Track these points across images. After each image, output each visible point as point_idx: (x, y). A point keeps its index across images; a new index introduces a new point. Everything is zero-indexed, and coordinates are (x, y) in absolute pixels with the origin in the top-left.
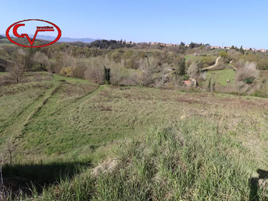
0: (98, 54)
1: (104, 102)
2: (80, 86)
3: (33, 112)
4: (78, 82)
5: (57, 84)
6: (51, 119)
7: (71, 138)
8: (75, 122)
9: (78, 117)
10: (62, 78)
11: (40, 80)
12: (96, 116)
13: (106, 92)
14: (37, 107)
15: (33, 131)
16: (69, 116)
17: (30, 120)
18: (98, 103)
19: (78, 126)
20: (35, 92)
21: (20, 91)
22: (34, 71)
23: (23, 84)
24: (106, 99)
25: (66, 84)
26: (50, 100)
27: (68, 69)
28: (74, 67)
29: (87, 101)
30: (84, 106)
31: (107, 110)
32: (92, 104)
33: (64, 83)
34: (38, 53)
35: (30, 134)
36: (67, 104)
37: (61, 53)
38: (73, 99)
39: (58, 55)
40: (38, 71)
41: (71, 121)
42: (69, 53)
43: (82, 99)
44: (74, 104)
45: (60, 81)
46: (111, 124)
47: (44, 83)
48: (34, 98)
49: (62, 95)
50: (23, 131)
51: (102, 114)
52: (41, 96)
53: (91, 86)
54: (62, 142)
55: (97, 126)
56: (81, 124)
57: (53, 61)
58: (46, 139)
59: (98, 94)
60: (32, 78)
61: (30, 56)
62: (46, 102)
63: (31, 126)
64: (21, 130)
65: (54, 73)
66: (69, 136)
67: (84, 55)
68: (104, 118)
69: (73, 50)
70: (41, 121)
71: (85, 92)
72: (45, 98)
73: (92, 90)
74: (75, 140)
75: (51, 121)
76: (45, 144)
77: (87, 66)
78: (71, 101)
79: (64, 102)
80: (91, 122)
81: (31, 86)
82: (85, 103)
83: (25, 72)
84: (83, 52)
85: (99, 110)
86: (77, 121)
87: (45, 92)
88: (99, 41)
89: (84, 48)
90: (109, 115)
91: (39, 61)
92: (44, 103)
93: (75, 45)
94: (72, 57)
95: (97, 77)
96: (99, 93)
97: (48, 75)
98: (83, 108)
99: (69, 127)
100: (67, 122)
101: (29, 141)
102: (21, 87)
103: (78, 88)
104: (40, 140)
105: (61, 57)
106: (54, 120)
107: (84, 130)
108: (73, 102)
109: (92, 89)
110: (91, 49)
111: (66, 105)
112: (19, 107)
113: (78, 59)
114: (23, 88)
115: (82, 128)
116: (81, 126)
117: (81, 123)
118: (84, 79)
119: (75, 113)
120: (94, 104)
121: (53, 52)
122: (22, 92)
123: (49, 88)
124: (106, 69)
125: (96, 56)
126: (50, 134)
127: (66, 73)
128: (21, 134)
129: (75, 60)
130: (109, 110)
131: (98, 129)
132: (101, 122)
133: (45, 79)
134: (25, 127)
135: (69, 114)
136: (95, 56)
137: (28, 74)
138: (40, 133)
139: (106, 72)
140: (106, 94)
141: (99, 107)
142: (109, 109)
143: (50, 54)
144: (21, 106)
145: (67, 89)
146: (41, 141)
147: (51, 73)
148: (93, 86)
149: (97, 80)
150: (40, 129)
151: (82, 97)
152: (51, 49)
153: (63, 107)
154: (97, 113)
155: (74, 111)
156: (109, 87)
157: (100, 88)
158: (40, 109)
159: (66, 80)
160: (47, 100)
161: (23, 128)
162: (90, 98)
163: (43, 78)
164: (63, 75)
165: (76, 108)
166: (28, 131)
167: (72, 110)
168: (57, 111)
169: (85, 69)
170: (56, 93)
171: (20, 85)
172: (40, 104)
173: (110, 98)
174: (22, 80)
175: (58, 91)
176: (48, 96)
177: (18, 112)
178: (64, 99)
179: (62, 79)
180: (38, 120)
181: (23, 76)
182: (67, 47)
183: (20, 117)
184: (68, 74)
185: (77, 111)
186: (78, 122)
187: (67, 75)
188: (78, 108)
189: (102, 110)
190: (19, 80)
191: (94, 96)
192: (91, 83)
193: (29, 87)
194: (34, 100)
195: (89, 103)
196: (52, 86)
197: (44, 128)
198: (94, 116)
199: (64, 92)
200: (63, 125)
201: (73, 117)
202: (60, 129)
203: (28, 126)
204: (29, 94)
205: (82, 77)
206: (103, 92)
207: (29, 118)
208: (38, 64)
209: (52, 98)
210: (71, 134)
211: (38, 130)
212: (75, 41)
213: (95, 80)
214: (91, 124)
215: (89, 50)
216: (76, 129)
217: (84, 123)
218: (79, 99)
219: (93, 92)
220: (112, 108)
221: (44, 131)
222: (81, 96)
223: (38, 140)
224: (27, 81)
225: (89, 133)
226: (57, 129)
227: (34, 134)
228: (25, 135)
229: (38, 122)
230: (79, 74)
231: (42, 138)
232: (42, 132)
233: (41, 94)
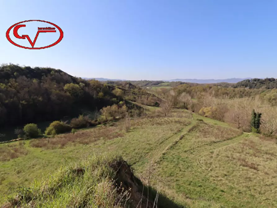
0: (245, 95)
1: (247, 155)
2: (218, 129)
3: (171, 144)
4: (216, 124)
5: (194, 123)
6: (184, 155)
7: (199, 185)
8: (207, 168)
9: (211, 164)
10: (201, 118)
11: (181, 117)
12: (234, 170)
13: (252, 142)
14: (174, 141)
15: (168, 162)
16: (202, 159)
17: (168, 151)
18: (238, 155)
19: (209, 174)
20: (175, 127)
21: (165, 123)
22: (178, 108)
23: (169, 118)
24: (251, 151)
25: (203, 124)
26: (187, 136)
27: (207, 109)
28: (214, 108)
29: (224, 147)
30: (219, 152)
31: (251, 168)
32: (230, 153)
33: (201, 123)
34: (183, 94)
35: (165, 163)
36: (202, 145)
37: (203, 93)
38: (209, 141)
39: (200, 96)
40: (181, 109)
41: (202, 164)
42: (211, 94)
43: (217, 144)
44: (208, 147)
45: (198, 120)
46: (255, 189)
47: (184, 120)
48: (174, 132)
49: (198, 134)
50: (161, 158)
51: (243, 170)
52: (180, 131)
53: (231, 130)
54: (190, 185)
55: (233, 183)
56: (213, 173)
57: (195, 101)
58: (177, 174)
59: (240, 143)
60: (175, 114)
61: (178, 96)
62: (183, 138)
63: (167, 156)
64: (159, 157)
65: (193, 112)
66: (198, 181)
67: (227, 95)
68: (245, 177)
69: (216, 91)
70: (176, 154)
71: (223, 137)
72: (182, 134)
73: (232, 137)
74: (204, 189)
75: (183, 158)
76: (175, 179)
77: (229, 107)
78: (206, 143)
79: (198, 142)
80: (226, 175)
81: (174, 121)
82: (221, 149)
83: (172, 109)
84: (227, 93)
85: (239, 163)
86: (209, 167)
87: (183, 128)
88: (249, 81)
89: (228, 89)
90: (253, 175)
91: (184, 100)
92: (181, 139)
93: (218, 86)
94: (214, 98)
95: (240, 122)
96: (242, 141)
97: (188, 113)
98: (218, 155)
99: (199, 170)
100: (198, 164)
101: (163, 169)
102: (167, 121)
103: (216, 131)
104: (171, 173)
105: (202, 97)
106: (187, 158)
107: (216, 182)
108: (207, 144)
109: (232, 135)
110: (236, 89)
111: (199, 146)
112: (163, 137)
113: (219, 100)
114: (168, 122)
115: (214, 179)
116: (213, 175)
117: (213, 171)
118: (224, 122)
119: (208, 157)
120: (233, 153)
121: (196, 93)
122: (167, 125)
123: (187, 125)
124: (255, 114)
125: (243, 97)
126: (180, 171)
127: (204, 113)
128: (159, 160)
129: (216, 100)
130: (255, 169)
131: (236, 189)
132: (241, 182)
133: (185, 117)
134: (163, 156)
135: (201, 156)
136: (241, 96)
137: (173, 111)
138: (173, 166)
139: (255, 117)
140: (252, 145)
141: (239, 159)
142: (254, 167)
143: (193, 94)
144: (164, 136)
145: (203, 130)
146: (172, 175)
147: (192, 112)
148: (234, 131)
149: (240, 125)
150: (174, 162)
151: (219, 142)
152: (195, 90)
153: (197, 146)
154: (235, 166)
155: (208, 155)
156: (257, 136)
157: (243, 136)
158: (176, 143)
159: (203, 120)
160: (183, 136)
161: (162, 155)
162: (228, 145)
163: (184, 115)
164: (201, 115)
165: (210, 152)
166: (165, 160)
167: (206, 153)
168: (190, 149)
169: (227, 110)
170: (192, 131)
171: (166, 118)
172: (177, 139)
173: (257, 152)
174: (168, 115)
175: (194, 129)
176: (185, 133)
177: (161, 141)
178: (200, 139)
179: (199, 118)
180: (173, 153)
181: (170, 112)
182: (210, 88)
183: (161, 145)
184: (207, 114)
185: (211, 155)
186: (209, 169)
187: (205, 115)
188: (212, 153)
189: (244, 166)
190: (166, 115)
191: (233, 144)
192: (232, 128)
193: (172, 121)
194: (173, 133)
195: (226, 150)
196: (190, 123)
197: (176, 163)
198: (231, 169)
199: (200, 131)
200: (194, 166)
201: (205, 162)
202: (190, 169)
203: (165, 155)
204: (171, 128)
205: (221, 119)
206: (247, 142)
207: (167, 148)
208: (182, 103)
209: (188, 135)
210: (200, 180)
211: (171, 162)
212: (219, 82)
213: (238, 125)
214: (226, 177)
215: (234, 91)
216: (206, 177)
217: (217, 173)
218: (215, 143)
219: (233, 139)
220: (259, 167)
221: (176, 165)
222: (218, 140)
223: (170, 172)
224: (171, 116)
225: (222, 188)
226: (187, 168)
227: (168, 164)
228: (161, 163)
229: (173, 154)
230: (218, 116)
231: (173, 172)
232: (174, 165)
233: (180, 129)
